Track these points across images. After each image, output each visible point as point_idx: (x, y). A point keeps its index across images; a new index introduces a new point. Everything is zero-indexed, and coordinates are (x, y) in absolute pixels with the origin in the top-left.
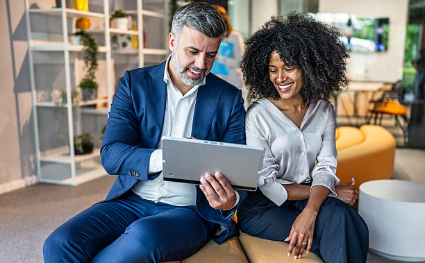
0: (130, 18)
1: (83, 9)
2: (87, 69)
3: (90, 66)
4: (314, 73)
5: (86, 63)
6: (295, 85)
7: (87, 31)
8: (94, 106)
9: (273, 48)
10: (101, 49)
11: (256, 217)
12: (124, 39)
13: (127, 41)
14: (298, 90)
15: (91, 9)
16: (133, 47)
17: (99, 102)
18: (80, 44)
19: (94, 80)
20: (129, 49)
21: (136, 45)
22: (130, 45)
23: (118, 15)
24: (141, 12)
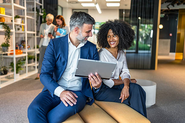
0: (21, 18)
1: (3, 14)
2: (6, 39)
3: (7, 37)
4: (124, 38)
5: (6, 36)
6: (116, 42)
7: (5, 23)
8: (7, 54)
9: (110, 29)
10: (11, 31)
11: (102, 93)
12: (19, 27)
13: (20, 28)
14: (117, 45)
15: (6, 14)
16: (22, 30)
17: (9, 53)
18: (2, 28)
19: (9, 43)
20: (21, 31)
21: (23, 30)
22: (21, 29)
23: (17, 17)
24: (26, 16)
